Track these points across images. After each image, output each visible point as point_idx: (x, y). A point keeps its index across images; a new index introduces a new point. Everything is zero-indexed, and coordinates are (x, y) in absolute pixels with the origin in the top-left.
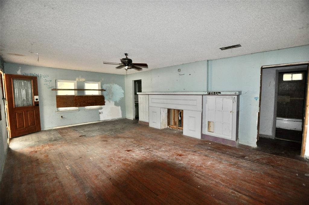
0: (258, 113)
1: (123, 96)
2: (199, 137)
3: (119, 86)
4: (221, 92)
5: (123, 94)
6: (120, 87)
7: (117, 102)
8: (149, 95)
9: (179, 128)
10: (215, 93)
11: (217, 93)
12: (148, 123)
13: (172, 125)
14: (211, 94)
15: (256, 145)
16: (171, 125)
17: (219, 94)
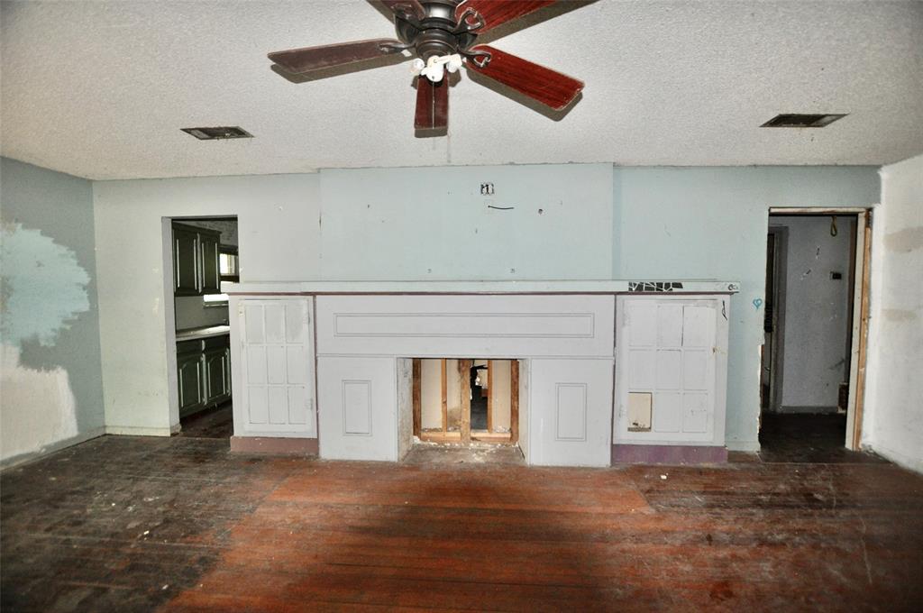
0: (760, 347)
1: (85, 306)
2: (602, 459)
3: (55, 242)
4: (683, 284)
5: (85, 294)
6: (63, 250)
7: (43, 343)
8: (314, 294)
9: (473, 439)
10: (660, 285)
11: (667, 285)
12: (314, 443)
13: (441, 430)
14: (644, 291)
15: (759, 445)
16: (431, 430)
17: (675, 290)
